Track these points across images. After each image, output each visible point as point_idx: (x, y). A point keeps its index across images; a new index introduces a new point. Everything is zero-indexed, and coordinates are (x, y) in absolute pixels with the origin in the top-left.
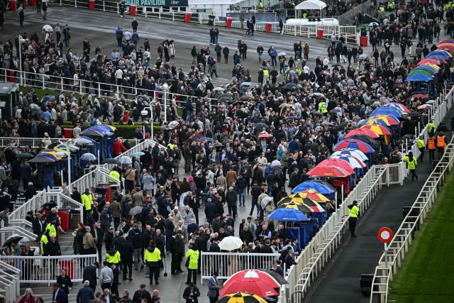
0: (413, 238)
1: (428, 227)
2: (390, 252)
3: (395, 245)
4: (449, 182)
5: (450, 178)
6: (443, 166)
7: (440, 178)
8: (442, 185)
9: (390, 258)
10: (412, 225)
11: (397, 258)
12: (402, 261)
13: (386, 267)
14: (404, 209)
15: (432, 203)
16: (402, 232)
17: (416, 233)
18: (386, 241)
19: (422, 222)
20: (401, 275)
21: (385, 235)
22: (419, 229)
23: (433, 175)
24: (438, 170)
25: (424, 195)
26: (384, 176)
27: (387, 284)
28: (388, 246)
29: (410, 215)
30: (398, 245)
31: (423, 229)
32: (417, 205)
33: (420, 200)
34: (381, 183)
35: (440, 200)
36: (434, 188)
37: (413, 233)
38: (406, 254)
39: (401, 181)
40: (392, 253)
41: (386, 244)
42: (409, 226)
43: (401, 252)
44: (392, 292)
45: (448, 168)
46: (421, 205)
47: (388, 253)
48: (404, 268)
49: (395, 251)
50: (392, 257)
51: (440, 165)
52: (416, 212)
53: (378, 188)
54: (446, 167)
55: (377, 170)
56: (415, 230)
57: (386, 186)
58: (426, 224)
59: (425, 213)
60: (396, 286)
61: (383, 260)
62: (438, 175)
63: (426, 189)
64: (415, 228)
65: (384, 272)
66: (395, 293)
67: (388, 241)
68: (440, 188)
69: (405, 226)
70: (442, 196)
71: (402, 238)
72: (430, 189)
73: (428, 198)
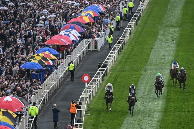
0: (103, 80)
1: (111, 74)
2: (89, 88)
3: (92, 84)
4: (125, 49)
5: (126, 47)
6: (122, 40)
7: (120, 47)
8: (121, 51)
9: (89, 91)
10: (102, 73)
11: (93, 91)
12: (95, 93)
13: (86, 96)
14: (99, 64)
15: (115, 61)
16: (96, 77)
17: (105, 78)
18: (86, 81)
19: (108, 71)
20: (95, 100)
21: (86, 78)
22: (106, 75)
23: (116, 45)
24: (119, 43)
25: (110, 56)
26: (89, 45)
27: (86, 105)
28: (87, 85)
29: (102, 68)
30: (94, 84)
31: (108, 75)
32: (106, 62)
33: (108, 59)
34: (87, 49)
35: (119, 59)
36: (116, 52)
37: (103, 77)
38: (98, 89)
39: (99, 49)
40: (90, 88)
41: (86, 83)
42: (101, 73)
43: (95, 88)
44: (89, 110)
45: (125, 41)
46: (108, 62)
47: (87, 88)
48: (97, 97)
49: (91, 87)
50: (90, 91)
51: (120, 40)
52: (105, 66)
53: (86, 52)
54: (124, 41)
55: (86, 42)
56: (104, 75)
57: (90, 51)
58: (110, 72)
59: (110, 66)
60: (91, 106)
61: (85, 92)
62: (119, 46)
63: (112, 53)
64: (104, 74)
65: (84, 98)
66: (90, 110)
67: (88, 82)
68: (120, 53)
69: (99, 73)
70: (120, 57)
71: (96, 80)
72: (114, 53)
73: (113, 58)
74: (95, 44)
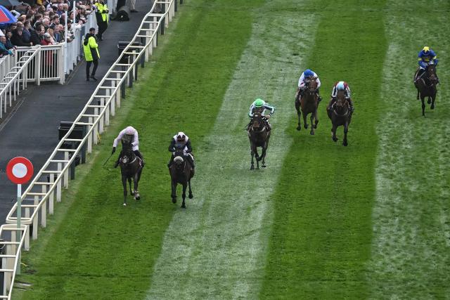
0: (72, 176)
1: (100, 158)
2: (29, 200)
3: (37, 188)
4: (143, 81)
5: (146, 74)
6: (134, 52)
7: (127, 72)
8: (131, 86)
9: (27, 211)
10: (71, 153)
11: (40, 211)
12: (49, 217)
13: (19, 226)
14: (62, 125)
15: (111, 118)
16: (53, 166)
17: (78, 169)
18: (20, 180)
19: (89, 149)
20: (46, 241)
21: (20, 170)
22: (84, 162)
23: (116, 68)
24: (124, 60)
25: (96, 101)
26: (32, 65)
27: (17, 257)
28: (23, 190)
29: (69, 137)
30: (44, 188)
31: (91, 161)
32: (83, 119)
33: (90, 111)
34: (25, 79)
35: (125, 112)
36: (116, 90)
37: (72, 167)
38: (56, 204)
39: (61, 77)
40: (32, 202)
41: (19, 186)
42: (67, 155)
43: (48, 200)
44: (26, 269)
45: (143, 55)
46: (90, 119)
47: (24, 202)
48: (52, 230)
49: (36, 199)
50: (32, 210)
51: (130, 50)
52: (80, 132)
53: (21, 88)
54: (140, 54)
55: (20, 54)
56: (76, 162)
57: (34, 84)
58: (97, 153)
59: (96, 133)
60: (35, 260)
61: (14, 215)
62: (124, 68)
63: (102, 92)
64: (77, 158)
65: (13, 234)
66: (31, 272)
67: (25, 182)
68: (127, 91)
69: (60, 156)
70: (129, 104)
71: (52, 177)
72: (108, 91)
73: (104, 108)
74: (50, 61)
